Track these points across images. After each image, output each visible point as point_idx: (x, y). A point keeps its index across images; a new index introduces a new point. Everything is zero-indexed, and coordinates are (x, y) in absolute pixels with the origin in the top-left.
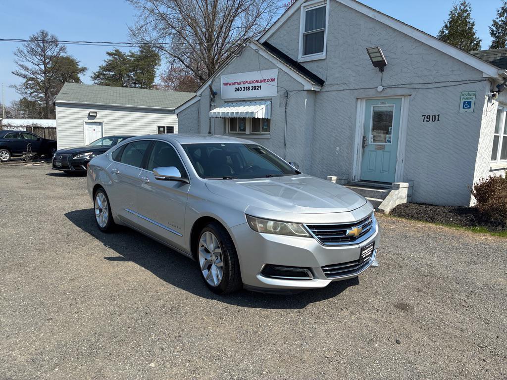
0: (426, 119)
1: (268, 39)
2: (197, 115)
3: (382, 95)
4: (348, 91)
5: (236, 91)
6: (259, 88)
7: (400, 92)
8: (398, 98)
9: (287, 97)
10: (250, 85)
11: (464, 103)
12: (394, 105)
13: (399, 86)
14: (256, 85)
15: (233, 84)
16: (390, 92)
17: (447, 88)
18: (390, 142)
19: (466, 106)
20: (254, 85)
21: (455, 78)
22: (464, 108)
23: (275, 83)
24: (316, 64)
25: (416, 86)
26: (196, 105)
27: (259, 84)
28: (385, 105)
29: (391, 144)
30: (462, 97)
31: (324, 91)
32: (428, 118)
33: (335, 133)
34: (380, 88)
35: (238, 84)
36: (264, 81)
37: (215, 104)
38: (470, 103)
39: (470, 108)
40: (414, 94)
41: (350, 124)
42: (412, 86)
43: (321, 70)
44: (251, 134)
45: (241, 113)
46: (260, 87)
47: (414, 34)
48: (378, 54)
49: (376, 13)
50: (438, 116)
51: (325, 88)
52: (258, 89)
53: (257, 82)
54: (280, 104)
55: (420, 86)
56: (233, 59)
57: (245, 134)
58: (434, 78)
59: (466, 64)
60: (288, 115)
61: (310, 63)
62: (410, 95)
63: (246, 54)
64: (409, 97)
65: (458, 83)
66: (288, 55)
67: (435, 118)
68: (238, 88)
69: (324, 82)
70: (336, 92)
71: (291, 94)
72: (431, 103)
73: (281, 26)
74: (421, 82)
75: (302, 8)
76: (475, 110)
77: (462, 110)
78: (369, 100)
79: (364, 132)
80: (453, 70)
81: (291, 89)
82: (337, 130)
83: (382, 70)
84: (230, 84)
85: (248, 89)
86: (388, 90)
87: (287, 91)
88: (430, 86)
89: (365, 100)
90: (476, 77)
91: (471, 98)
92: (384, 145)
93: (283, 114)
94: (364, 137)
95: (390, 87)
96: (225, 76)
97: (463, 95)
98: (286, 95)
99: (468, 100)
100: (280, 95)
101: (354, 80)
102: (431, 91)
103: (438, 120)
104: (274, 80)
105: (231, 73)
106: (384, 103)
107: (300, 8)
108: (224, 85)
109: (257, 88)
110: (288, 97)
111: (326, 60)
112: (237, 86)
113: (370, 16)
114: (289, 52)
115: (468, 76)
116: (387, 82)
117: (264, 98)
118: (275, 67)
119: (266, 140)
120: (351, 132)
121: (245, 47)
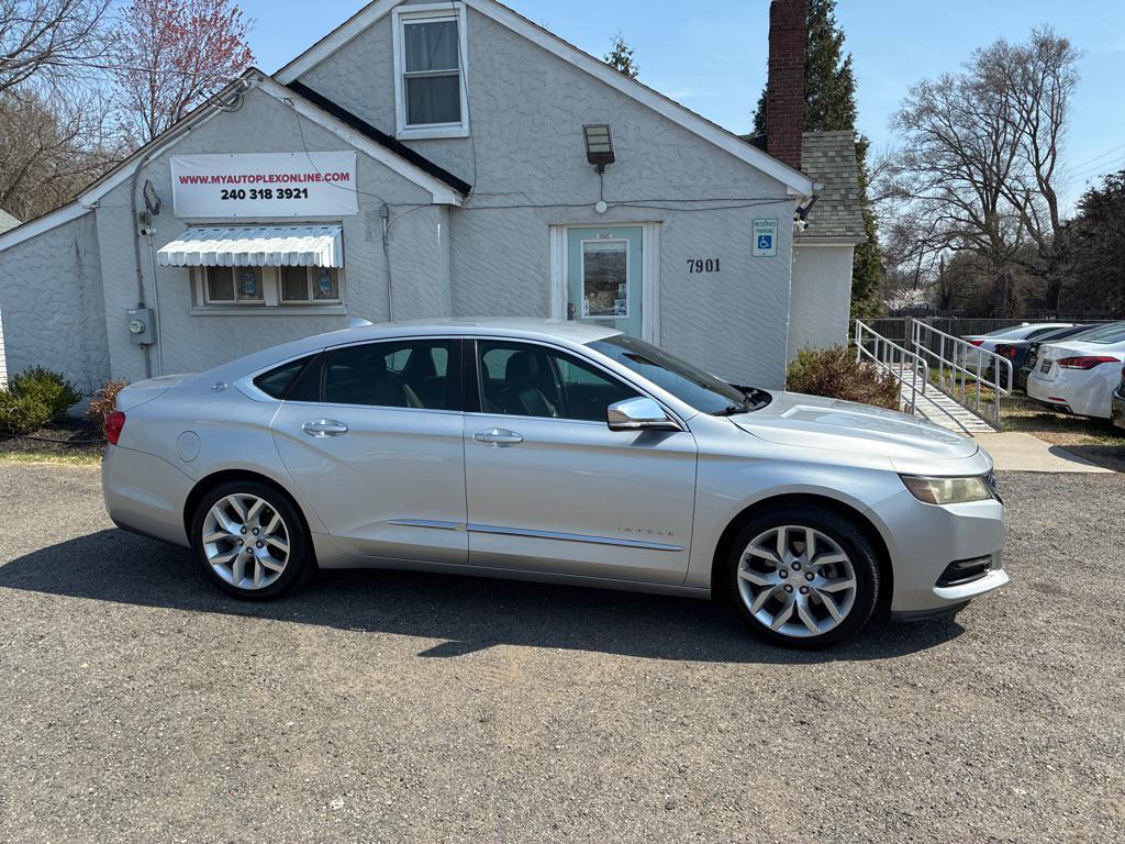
0: (695, 268)
1: (303, 75)
2: (75, 259)
3: (605, 219)
4: (530, 210)
5: (224, 198)
6: (302, 195)
7: (641, 214)
8: (635, 227)
9: (387, 218)
10: (274, 187)
11: (760, 238)
12: (628, 241)
13: (640, 204)
14: (292, 185)
15: (216, 180)
16: (621, 214)
17: (729, 211)
18: (624, 312)
19: (763, 244)
20: (284, 186)
21: (739, 193)
22: (759, 247)
23: (351, 184)
24: (445, 146)
25: (672, 205)
26: (66, 230)
27: (301, 186)
28: (607, 240)
29: (628, 316)
30: (756, 228)
31: (470, 206)
32: (699, 266)
33: (506, 298)
34: (601, 207)
35: (230, 180)
36: (317, 177)
37: (155, 230)
38: (768, 239)
39: (769, 247)
40: (668, 220)
41: (540, 278)
42: (662, 205)
43: (458, 160)
44: (281, 306)
45: (272, 255)
46: (305, 191)
47: (659, 105)
48: (605, 139)
49: (579, 56)
50: (717, 261)
51: (474, 202)
52: (297, 196)
53: (294, 178)
54: (369, 233)
55: (679, 205)
56: (206, 116)
57: (264, 305)
58: (704, 191)
59: (757, 169)
60: (391, 259)
61: (429, 143)
62: (661, 222)
63: (251, 105)
64: (657, 225)
65: (745, 203)
66: (366, 121)
67: (711, 266)
68: (234, 191)
69: (470, 187)
70: (500, 210)
71: (400, 211)
72: (702, 237)
73: (341, 49)
74: (681, 197)
75: (395, 17)
76: (779, 252)
77: (758, 252)
78: (574, 229)
79: (570, 295)
80: (735, 180)
81: (395, 199)
82: (511, 293)
83: (601, 171)
84: (204, 180)
85: (268, 194)
86: (618, 210)
87: (385, 205)
88: (698, 206)
89: (565, 231)
90: (778, 193)
91: (770, 231)
92: (614, 320)
93: (381, 256)
94: (570, 305)
95: (622, 204)
96: (183, 157)
97: (757, 224)
98: (385, 212)
99: (766, 234)
100: (368, 215)
101: (542, 187)
102: (700, 215)
103: (718, 270)
104: (345, 177)
105: (204, 152)
106: (607, 237)
107: (388, 15)
108: (183, 180)
109: (295, 193)
110: (391, 220)
111: (470, 141)
112: (230, 187)
113: (566, 58)
114: (368, 112)
115: (760, 191)
116: (613, 194)
117: (318, 220)
118: (345, 146)
119: (333, 319)
120: (543, 295)
121: (246, 89)
